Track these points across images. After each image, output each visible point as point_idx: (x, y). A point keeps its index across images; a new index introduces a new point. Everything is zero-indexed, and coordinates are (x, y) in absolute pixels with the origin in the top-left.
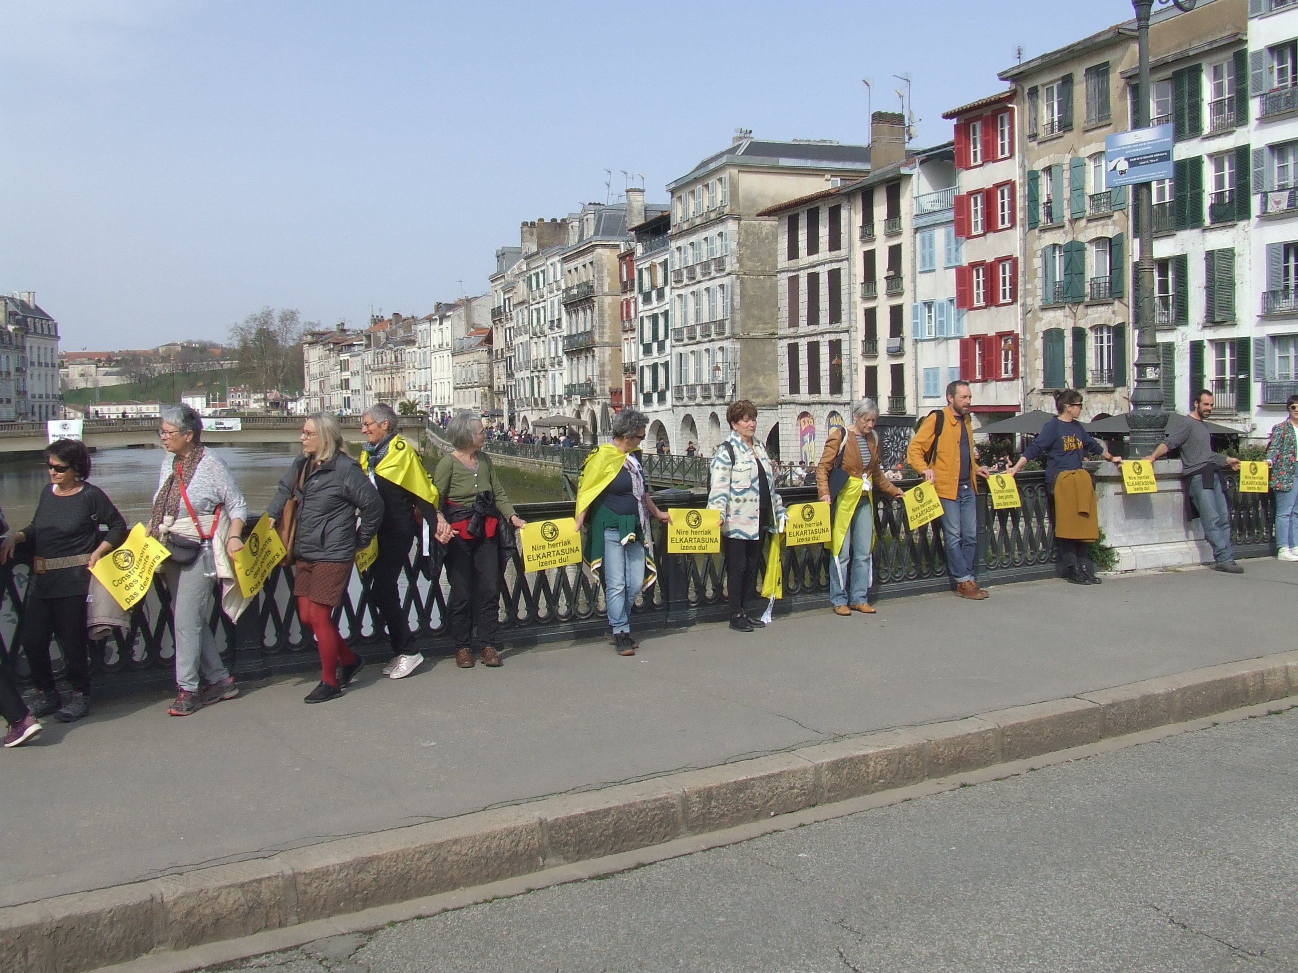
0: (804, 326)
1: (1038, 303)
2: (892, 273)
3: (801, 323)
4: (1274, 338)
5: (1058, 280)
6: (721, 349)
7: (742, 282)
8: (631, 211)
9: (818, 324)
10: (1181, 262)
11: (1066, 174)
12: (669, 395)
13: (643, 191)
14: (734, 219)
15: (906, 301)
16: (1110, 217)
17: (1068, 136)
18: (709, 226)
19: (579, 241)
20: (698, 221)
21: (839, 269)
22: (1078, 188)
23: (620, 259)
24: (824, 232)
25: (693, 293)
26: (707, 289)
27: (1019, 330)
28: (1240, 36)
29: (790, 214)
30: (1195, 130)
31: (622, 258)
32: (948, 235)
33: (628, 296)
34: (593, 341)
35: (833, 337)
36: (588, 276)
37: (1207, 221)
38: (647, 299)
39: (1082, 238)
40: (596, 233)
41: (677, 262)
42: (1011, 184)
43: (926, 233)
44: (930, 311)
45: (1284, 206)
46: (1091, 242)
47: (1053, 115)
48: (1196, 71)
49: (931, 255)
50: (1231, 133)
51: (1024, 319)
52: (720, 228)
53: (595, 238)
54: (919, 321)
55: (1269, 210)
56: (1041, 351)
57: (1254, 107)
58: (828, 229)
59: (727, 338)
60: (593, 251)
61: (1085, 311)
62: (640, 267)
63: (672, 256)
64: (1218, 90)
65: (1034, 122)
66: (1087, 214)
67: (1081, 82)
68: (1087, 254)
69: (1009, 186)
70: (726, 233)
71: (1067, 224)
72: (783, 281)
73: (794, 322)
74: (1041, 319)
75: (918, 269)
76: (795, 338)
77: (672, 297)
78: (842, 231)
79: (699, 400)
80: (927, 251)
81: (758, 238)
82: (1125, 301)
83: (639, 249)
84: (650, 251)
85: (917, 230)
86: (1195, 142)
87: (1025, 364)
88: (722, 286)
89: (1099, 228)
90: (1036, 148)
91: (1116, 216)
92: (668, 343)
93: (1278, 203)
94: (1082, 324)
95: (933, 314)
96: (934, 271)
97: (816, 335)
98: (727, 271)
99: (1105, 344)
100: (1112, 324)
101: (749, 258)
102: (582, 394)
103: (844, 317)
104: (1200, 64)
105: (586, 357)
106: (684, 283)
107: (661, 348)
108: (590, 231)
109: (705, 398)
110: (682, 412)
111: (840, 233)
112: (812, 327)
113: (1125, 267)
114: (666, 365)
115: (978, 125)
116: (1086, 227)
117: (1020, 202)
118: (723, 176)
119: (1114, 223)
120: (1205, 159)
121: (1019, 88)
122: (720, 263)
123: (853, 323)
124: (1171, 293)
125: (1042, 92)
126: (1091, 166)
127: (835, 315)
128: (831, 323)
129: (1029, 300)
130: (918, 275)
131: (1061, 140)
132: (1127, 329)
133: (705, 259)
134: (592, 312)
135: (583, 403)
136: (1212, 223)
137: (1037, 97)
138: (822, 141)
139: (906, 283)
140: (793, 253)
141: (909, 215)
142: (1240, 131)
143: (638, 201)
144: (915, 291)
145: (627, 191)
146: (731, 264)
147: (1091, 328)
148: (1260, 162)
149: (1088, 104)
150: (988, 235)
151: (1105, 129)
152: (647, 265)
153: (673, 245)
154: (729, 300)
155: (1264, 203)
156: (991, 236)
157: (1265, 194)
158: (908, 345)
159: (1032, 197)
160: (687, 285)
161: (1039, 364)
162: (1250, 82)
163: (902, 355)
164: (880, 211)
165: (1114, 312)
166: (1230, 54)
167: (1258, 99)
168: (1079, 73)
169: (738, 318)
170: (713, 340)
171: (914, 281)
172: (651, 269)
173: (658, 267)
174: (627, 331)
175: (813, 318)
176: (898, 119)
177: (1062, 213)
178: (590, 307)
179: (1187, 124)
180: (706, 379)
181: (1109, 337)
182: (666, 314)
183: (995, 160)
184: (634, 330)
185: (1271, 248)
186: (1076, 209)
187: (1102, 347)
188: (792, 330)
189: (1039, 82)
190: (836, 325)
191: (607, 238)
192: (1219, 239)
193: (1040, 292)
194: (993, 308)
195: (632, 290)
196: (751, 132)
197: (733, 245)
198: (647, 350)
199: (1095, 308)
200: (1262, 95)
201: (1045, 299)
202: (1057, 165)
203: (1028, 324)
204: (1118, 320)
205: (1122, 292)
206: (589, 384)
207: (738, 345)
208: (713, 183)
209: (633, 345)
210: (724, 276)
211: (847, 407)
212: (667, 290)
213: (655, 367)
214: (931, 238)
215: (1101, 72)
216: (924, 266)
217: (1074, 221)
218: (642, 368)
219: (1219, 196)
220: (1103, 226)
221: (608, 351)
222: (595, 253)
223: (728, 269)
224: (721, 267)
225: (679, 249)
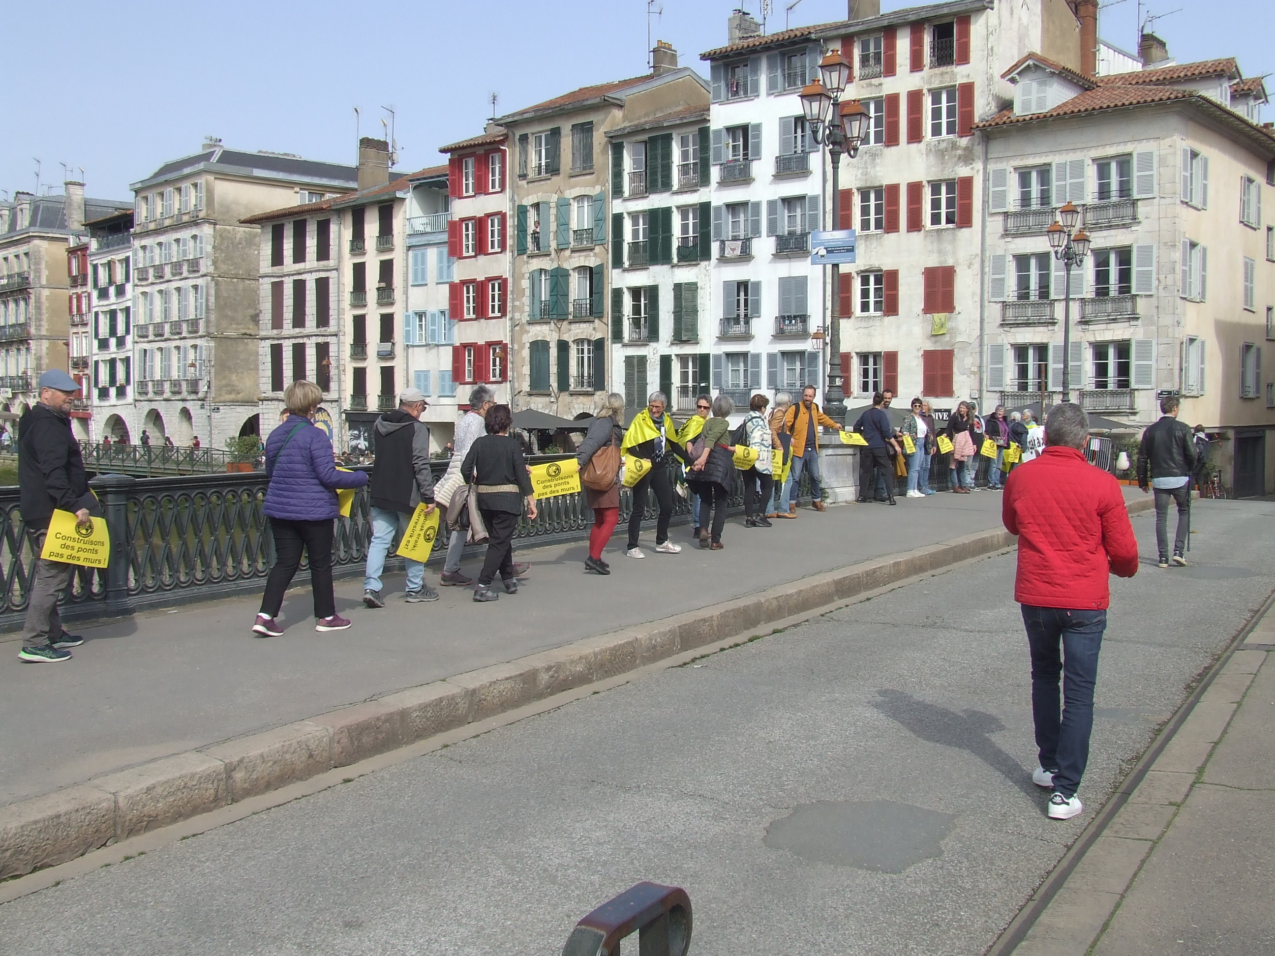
0: (288, 328)
1: (525, 318)
2: (383, 285)
3: (285, 326)
4: (728, 355)
5: (543, 299)
6: (195, 347)
7: (217, 284)
8: (70, 204)
9: (304, 327)
10: (652, 292)
11: (553, 211)
12: (130, 390)
13: (82, 185)
14: (210, 223)
15: (398, 310)
16: (592, 250)
17: (554, 178)
18: (182, 228)
19: (10, 231)
20: (167, 222)
21: (327, 279)
22: (563, 223)
23: (69, 252)
24: (311, 243)
25: (160, 292)
26: (178, 289)
27: (507, 340)
28: (705, 116)
29: (275, 223)
30: (667, 185)
31: (72, 252)
32: (440, 255)
33: (79, 290)
34: (28, 333)
35: (321, 340)
36: (20, 267)
37: (675, 260)
38: (103, 294)
39: (566, 266)
40: (33, 223)
41: (141, 260)
42: (503, 216)
43: (419, 252)
44: (421, 320)
45: (738, 252)
46: (574, 269)
47: (540, 159)
48: (668, 139)
49: (424, 271)
50: (696, 191)
51: (512, 331)
52: (194, 231)
53: (32, 229)
54: (410, 329)
55: (726, 255)
56: (528, 359)
57: (715, 173)
58: (315, 240)
59: (201, 337)
60: (29, 242)
61: (568, 327)
62: (95, 262)
63: (135, 254)
64: (685, 155)
65: (524, 164)
66: (571, 246)
67: (568, 136)
68: (571, 279)
69: (499, 216)
70: (201, 237)
71: (553, 253)
72: (265, 287)
73: (277, 322)
74: (529, 332)
75: (410, 283)
76: (278, 339)
77: (134, 294)
78: (331, 243)
79: (167, 395)
80: (420, 267)
81: (232, 243)
82: (605, 320)
83: (94, 245)
84: (105, 247)
85: (409, 248)
86: (666, 195)
87: (513, 370)
88: (195, 287)
89: (582, 259)
90: (526, 186)
91: (597, 249)
92: (129, 339)
93: (733, 250)
94: (565, 337)
95: (424, 323)
96: (426, 285)
97: (302, 337)
98: (201, 273)
99: (586, 355)
100: (593, 339)
101: (224, 262)
102: (12, 387)
103: (333, 322)
104: (671, 134)
105: (19, 350)
106: (150, 281)
107: (121, 342)
108: (24, 221)
109: (174, 393)
110: (146, 407)
111: (329, 245)
112: (297, 330)
113: (605, 292)
114: (127, 361)
115: (471, 162)
116: (570, 257)
117: (510, 231)
118: (199, 181)
119: (595, 255)
120: (674, 209)
121: (510, 134)
122: (194, 266)
123: (342, 328)
124: (643, 315)
125: (532, 140)
126: (575, 206)
127: (323, 319)
128: (318, 327)
129: (517, 315)
130: (410, 288)
131: (548, 182)
132: (606, 343)
133: (175, 260)
134: (27, 304)
135: (15, 396)
136: (679, 262)
137: (527, 143)
138: (286, 154)
139: (398, 294)
140: (277, 259)
141: (401, 234)
142: (703, 190)
143: (78, 194)
144: (407, 301)
145: (67, 184)
146: (206, 266)
147: (574, 341)
148: (718, 217)
149: (573, 154)
150: (479, 257)
151: (588, 177)
152: (105, 261)
153: (137, 243)
154: (204, 301)
155: (722, 249)
156: (482, 258)
157: (723, 242)
158: (399, 350)
159: (522, 228)
160: (153, 284)
161: (526, 370)
162: (711, 153)
163: (393, 358)
164: (372, 228)
165: (594, 329)
166: (696, 129)
167: (718, 167)
168: (566, 127)
169: (213, 317)
170: (184, 338)
171: (406, 293)
172: (110, 265)
173: (118, 265)
174: (77, 325)
175: (299, 320)
176: (382, 146)
177: (549, 243)
178: (25, 300)
179: (660, 180)
180: (175, 375)
181: (589, 350)
182: (127, 310)
183: (487, 193)
184: (86, 324)
185: (727, 284)
186: (562, 240)
187: (583, 358)
188: (275, 331)
189: (528, 130)
190: (323, 329)
191: (45, 230)
192: (685, 275)
193: (527, 309)
194: (483, 321)
195: (84, 284)
196: (220, 140)
197: (209, 249)
198: (104, 345)
199: (577, 325)
200: (721, 165)
201: (532, 314)
202: (544, 203)
203: (516, 335)
204: (598, 336)
205: (602, 312)
206: (24, 377)
207: (212, 344)
208: (186, 187)
209: (84, 339)
210: (198, 277)
211: (335, 404)
212: (129, 287)
213: (112, 363)
214: (424, 256)
215: (586, 129)
216: (416, 279)
217: (559, 250)
218: (97, 363)
219: (685, 240)
220: (586, 257)
221: (45, 344)
222: (31, 244)
223: (203, 270)
224: (195, 269)
225: (144, 248)
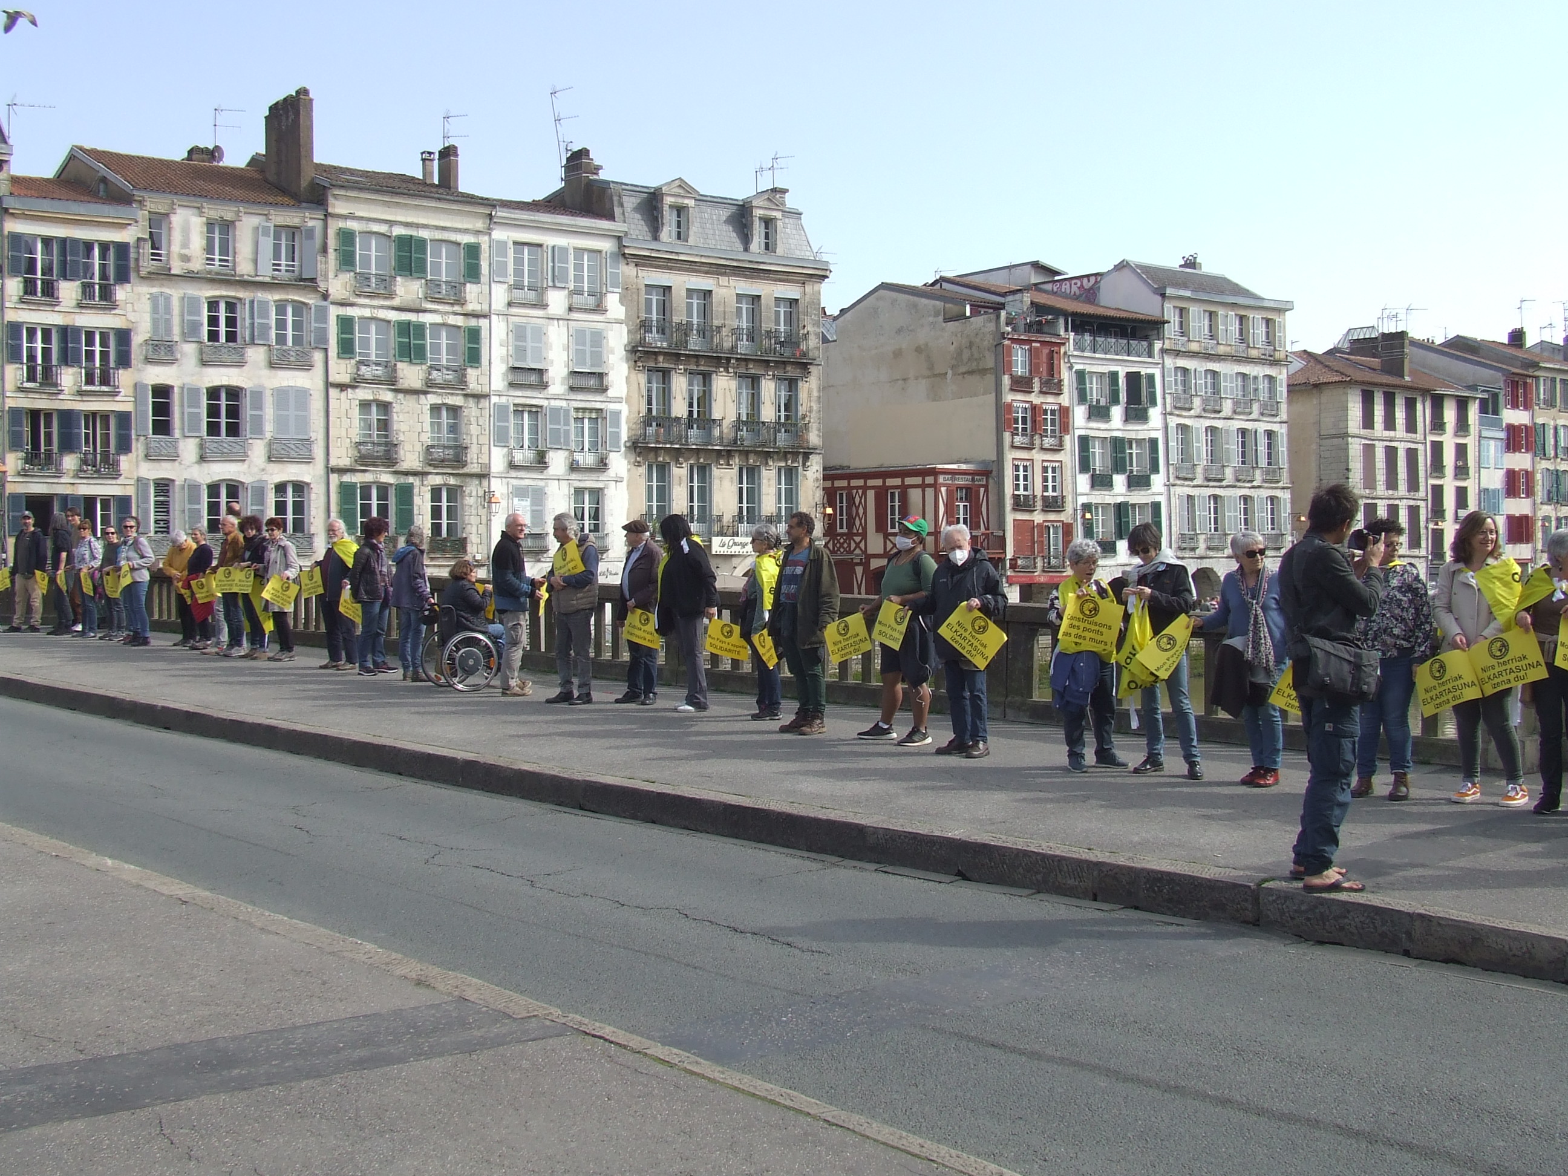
0: (1381, 489)
3: (1378, 487)
9: (1397, 490)
21: (1416, 450)
24: (1400, 415)
29: (1365, 388)
31: (1016, 340)
34: (805, 443)
35: (1412, 503)
41: (1178, 384)
52: (1268, 370)
58: (1404, 413)
70: (1279, 379)
72: (1356, 447)
73: (1370, 484)
78: (1418, 419)
103: (1422, 488)
106: (1194, 412)
111: (1416, 420)
123: (1427, 494)
127: (1412, 484)
128: (1409, 491)
140: (1368, 421)
175: (1392, 484)
188: (1367, 491)
190: (1414, 494)
208: (1254, 318)
211: (1422, 560)
222: (807, 288)
